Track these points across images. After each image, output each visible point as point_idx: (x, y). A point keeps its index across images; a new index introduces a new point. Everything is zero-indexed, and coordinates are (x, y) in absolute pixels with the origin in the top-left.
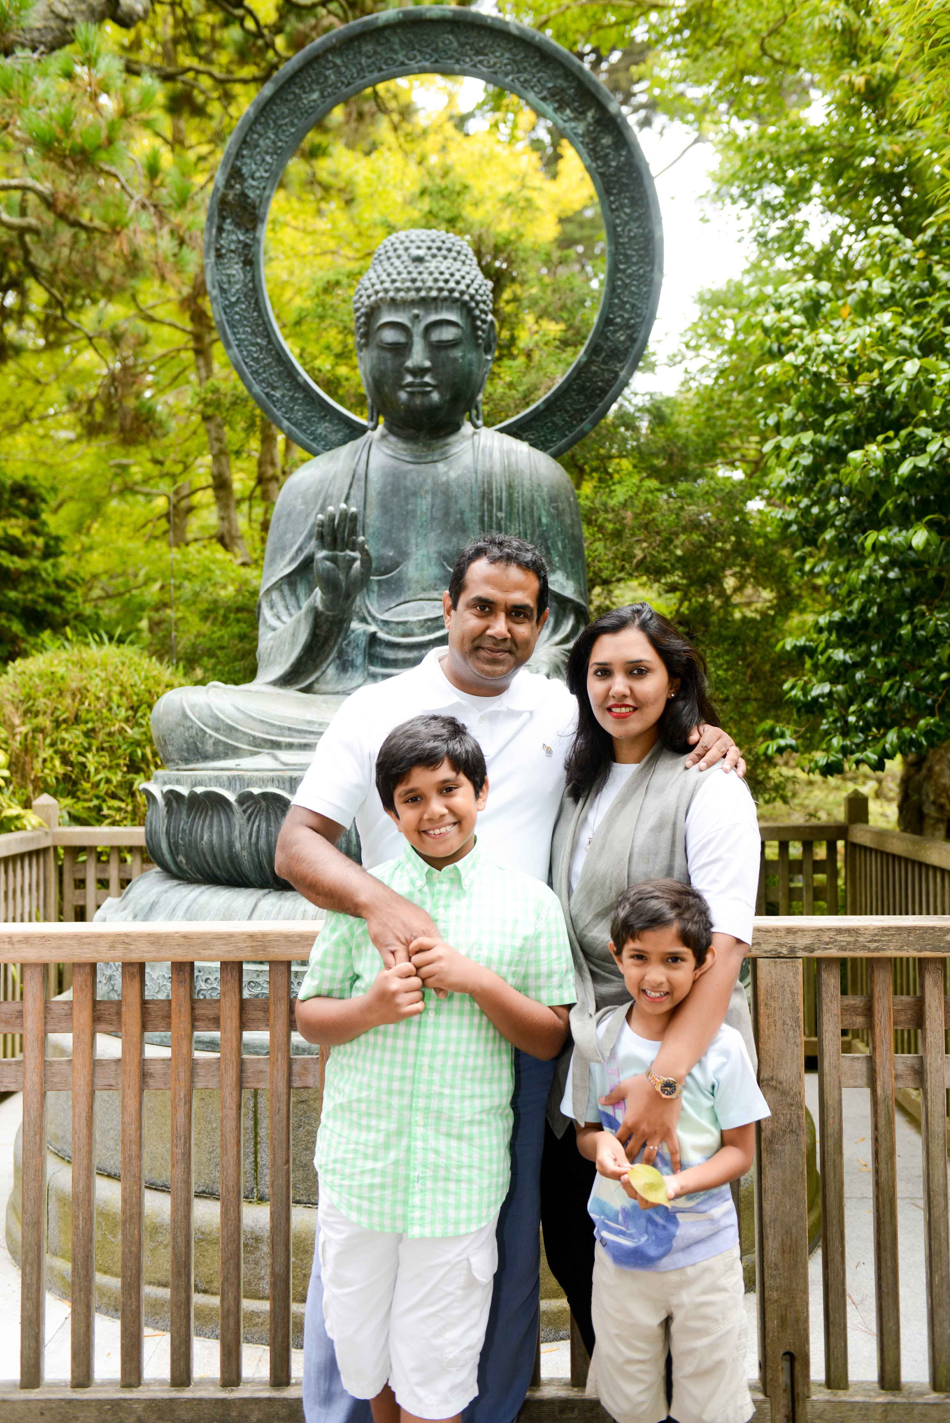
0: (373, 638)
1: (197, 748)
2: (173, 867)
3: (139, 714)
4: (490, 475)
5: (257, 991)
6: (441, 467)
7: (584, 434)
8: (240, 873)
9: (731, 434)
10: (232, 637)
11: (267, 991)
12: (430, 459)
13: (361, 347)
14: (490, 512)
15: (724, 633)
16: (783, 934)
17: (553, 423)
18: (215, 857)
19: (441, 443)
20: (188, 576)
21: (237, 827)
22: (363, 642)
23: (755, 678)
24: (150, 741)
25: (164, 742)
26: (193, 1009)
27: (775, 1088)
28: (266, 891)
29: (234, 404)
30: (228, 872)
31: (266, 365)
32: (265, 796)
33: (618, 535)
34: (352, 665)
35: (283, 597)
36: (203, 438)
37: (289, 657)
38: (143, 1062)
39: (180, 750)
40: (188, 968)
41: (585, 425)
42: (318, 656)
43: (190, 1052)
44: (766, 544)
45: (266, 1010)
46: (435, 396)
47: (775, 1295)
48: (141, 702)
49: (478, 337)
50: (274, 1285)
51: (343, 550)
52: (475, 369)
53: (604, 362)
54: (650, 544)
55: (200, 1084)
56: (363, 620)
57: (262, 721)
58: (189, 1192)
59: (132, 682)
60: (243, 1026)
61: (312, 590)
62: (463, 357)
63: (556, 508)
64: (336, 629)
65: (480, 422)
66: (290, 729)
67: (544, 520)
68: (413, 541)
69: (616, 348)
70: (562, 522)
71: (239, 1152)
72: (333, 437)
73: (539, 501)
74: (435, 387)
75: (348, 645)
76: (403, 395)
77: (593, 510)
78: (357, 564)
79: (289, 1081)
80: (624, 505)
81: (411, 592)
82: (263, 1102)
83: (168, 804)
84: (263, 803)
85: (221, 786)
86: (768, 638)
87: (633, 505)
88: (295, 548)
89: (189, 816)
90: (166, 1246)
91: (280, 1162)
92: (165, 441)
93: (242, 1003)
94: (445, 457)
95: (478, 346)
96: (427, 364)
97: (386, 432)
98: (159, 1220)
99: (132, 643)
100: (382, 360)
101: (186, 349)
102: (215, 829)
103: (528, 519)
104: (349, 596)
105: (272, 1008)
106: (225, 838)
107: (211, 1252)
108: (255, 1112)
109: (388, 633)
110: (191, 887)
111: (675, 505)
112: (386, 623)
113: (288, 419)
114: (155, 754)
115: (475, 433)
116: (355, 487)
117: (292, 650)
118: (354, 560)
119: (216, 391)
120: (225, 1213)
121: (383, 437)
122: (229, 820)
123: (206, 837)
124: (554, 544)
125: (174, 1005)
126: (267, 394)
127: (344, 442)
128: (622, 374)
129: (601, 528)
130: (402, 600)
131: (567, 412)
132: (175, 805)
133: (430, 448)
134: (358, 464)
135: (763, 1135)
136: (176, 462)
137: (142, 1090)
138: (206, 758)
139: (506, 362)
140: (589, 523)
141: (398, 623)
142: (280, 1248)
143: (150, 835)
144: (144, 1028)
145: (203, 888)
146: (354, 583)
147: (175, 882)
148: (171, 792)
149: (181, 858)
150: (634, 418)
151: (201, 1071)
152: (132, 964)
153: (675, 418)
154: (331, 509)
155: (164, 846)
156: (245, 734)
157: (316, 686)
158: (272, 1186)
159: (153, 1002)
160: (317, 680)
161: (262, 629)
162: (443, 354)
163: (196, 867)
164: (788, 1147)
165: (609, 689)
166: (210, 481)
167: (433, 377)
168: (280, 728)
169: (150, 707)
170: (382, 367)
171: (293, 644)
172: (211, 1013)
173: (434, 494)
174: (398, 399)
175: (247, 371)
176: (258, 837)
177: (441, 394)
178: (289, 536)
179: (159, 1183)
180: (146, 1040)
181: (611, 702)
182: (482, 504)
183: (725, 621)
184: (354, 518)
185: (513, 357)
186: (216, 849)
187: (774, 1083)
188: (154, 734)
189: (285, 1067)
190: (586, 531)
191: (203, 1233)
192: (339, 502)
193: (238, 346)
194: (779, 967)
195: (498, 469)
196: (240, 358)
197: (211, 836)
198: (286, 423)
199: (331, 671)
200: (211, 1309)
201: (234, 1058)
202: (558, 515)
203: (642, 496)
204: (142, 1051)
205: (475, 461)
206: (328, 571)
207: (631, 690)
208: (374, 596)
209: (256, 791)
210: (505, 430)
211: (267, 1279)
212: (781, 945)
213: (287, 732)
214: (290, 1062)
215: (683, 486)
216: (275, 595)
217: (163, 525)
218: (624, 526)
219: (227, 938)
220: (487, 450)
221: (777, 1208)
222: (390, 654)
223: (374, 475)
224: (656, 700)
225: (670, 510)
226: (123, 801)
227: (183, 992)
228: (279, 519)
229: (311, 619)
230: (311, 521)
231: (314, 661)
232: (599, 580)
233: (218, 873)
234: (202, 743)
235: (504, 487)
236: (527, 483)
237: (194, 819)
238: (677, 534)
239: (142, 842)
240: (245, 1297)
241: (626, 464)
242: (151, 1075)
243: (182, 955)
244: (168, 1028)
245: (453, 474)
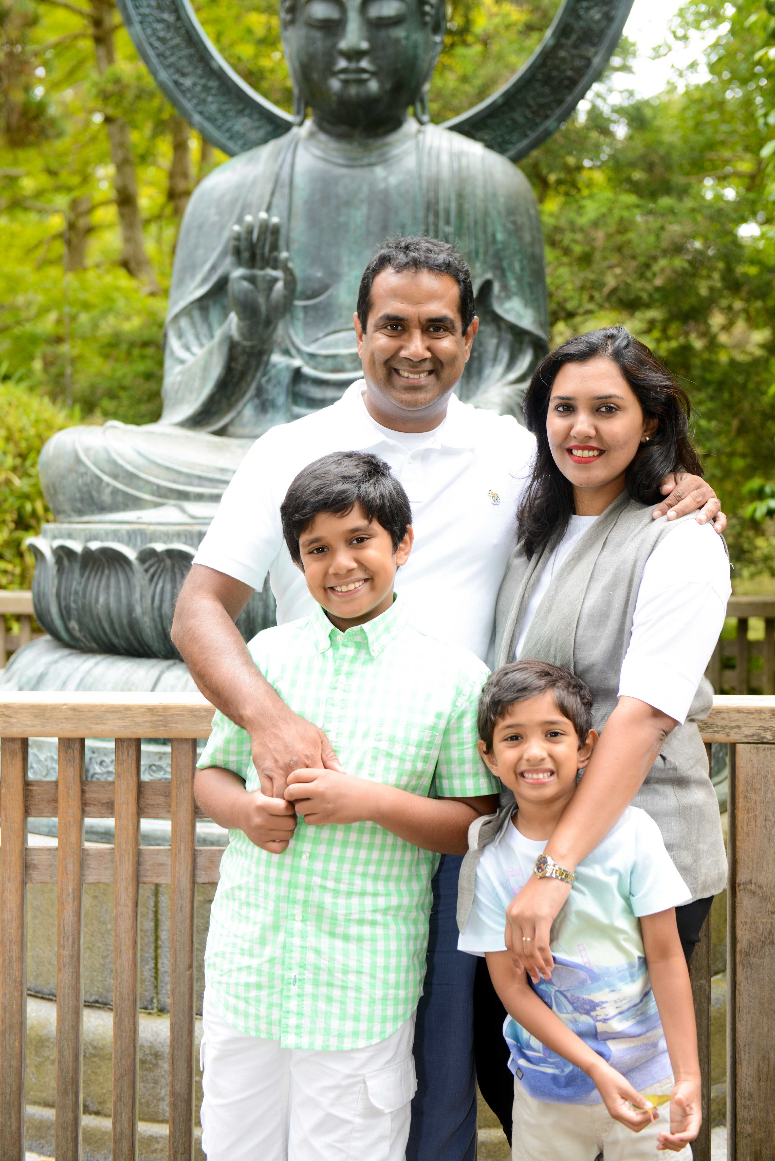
0: (297, 375)
1: (92, 497)
2: (64, 634)
3: (28, 463)
4: (436, 182)
5: (159, 775)
6: (379, 171)
7: (548, 134)
8: (141, 642)
9: (723, 143)
10: (137, 375)
11: (169, 776)
12: (365, 161)
13: (286, 25)
14: (436, 225)
15: (708, 376)
16: (767, 716)
17: (513, 120)
18: (112, 623)
19: (379, 142)
20: (86, 306)
21: (138, 590)
22: (286, 378)
23: (742, 430)
24: (40, 494)
25: (54, 489)
26: (83, 792)
27: (754, 893)
28: (170, 662)
29: (138, 97)
30: (127, 640)
31: (173, 47)
32: (170, 553)
33: (586, 259)
34: (273, 405)
35: (193, 325)
36: (104, 145)
37: (199, 394)
38: (25, 852)
39: (72, 500)
40: (77, 745)
41: (550, 123)
42: (233, 393)
43: (80, 843)
44: (761, 272)
45: (167, 795)
46: (373, 86)
47: (748, 1129)
48: (30, 449)
49: (424, 14)
50: (174, 1105)
51: (262, 268)
52: (420, 52)
53: (575, 46)
54: (625, 270)
55: (91, 878)
56: (286, 352)
57: (167, 468)
58: (78, 1000)
59: (20, 425)
60: (140, 812)
61: (226, 316)
62: (407, 38)
63: (514, 222)
64: (253, 363)
65: (425, 118)
66: (200, 478)
67: (500, 236)
68: (345, 260)
69: (590, 29)
70: (520, 238)
71: (135, 954)
72: (254, 135)
73: (494, 213)
74: (373, 74)
75: (269, 381)
76: (335, 84)
77: (558, 229)
78: (279, 286)
79: (193, 876)
80: (595, 224)
81: (343, 320)
82: (164, 900)
83: (59, 561)
84: (168, 562)
85: (120, 540)
86: (759, 384)
87: (606, 224)
88: (207, 266)
89: (82, 575)
90: (53, 1062)
91: (182, 966)
92: (60, 145)
93: (140, 786)
94: (384, 160)
95: (425, 24)
96: (364, 45)
97: (315, 129)
98: (45, 1032)
99: (20, 380)
100: (310, 41)
101: (83, 35)
102: (112, 591)
103: (481, 235)
104: (269, 323)
105: (174, 793)
106: (124, 601)
107: (104, 1069)
108: (156, 913)
109: (315, 368)
110: (84, 657)
111: (655, 223)
112: (312, 356)
113: (201, 113)
114: (46, 509)
115: (419, 131)
116: (278, 195)
117: (202, 386)
118: (275, 280)
119: (117, 81)
120: (118, 1024)
121: (312, 135)
122: (129, 581)
123: (101, 600)
124: (511, 265)
125: (61, 787)
126: (176, 83)
127: (265, 141)
128: (596, 61)
129: (567, 251)
130: (331, 328)
131: (529, 106)
132: (66, 562)
133: (366, 147)
134: (281, 167)
135: (739, 947)
136: (74, 173)
137: (24, 883)
138: (103, 509)
139: (460, 50)
140: (553, 244)
141: (327, 357)
142: (182, 1065)
143: (38, 601)
144: (27, 812)
145: (99, 658)
146: (276, 308)
147: (66, 651)
148: (62, 548)
149: (73, 624)
150: (609, 120)
151: (92, 863)
152: (12, 740)
153: (658, 123)
154: (249, 218)
155: (54, 610)
156: (148, 482)
157: (231, 429)
158: (173, 993)
159: (39, 783)
160: (231, 422)
161: (168, 362)
162: (383, 33)
163: (91, 634)
164: (767, 960)
165: (571, 427)
166: (112, 194)
167: (373, 61)
168: (189, 476)
169: (39, 452)
170: (311, 49)
171: (204, 379)
172: (104, 797)
173: (371, 204)
174: (328, 89)
175: (151, 52)
176: (161, 601)
177: (381, 83)
178: (201, 252)
179: (46, 991)
180: (29, 826)
181: (573, 443)
182: (427, 217)
183: (709, 365)
184: (276, 231)
185: (465, 44)
186: (114, 614)
187: (753, 887)
188: (43, 482)
189: (189, 859)
190: (549, 255)
191: (95, 1048)
192: (259, 211)
193: (141, 23)
194: (762, 754)
195: (445, 174)
196: (142, 37)
197: (107, 599)
198: (197, 118)
199: (248, 411)
200: (105, 1133)
201: (130, 849)
202: (516, 231)
203: (617, 213)
204: (24, 840)
205: (419, 163)
206: (246, 293)
207: (597, 430)
208: (299, 324)
209: (160, 547)
210: (457, 129)
211: (168, 1100)
212: (765, 729)
213: (196, 481)
214: (194, 855)
215: (665, 201)
216: (184, 323)
217: (59, 248)
218: (593, 249)
219: (123, 711)
220: (434, 153)
221: (753, 1030)
222: (316, 393)
223: (300, 181)
224: (626, 443)
225: (649, 231)
226: (10, 562)
227: (72, 773)
228: (188, 232)
229: (225, 349)
230: (226, 235)
231: (229, 398)
232: (562, 314)
233: (116, 641)
234: (99, 492)
235: (453, 197)
236: (480, 192)
237: (88, 578)
238: (655, 259)
239: (29, 609)
240: (142, 1119)
241: (599, 177)
242: (35, 867)
243: (71, 731)
244: (55, 814)
245: (393, 180)
